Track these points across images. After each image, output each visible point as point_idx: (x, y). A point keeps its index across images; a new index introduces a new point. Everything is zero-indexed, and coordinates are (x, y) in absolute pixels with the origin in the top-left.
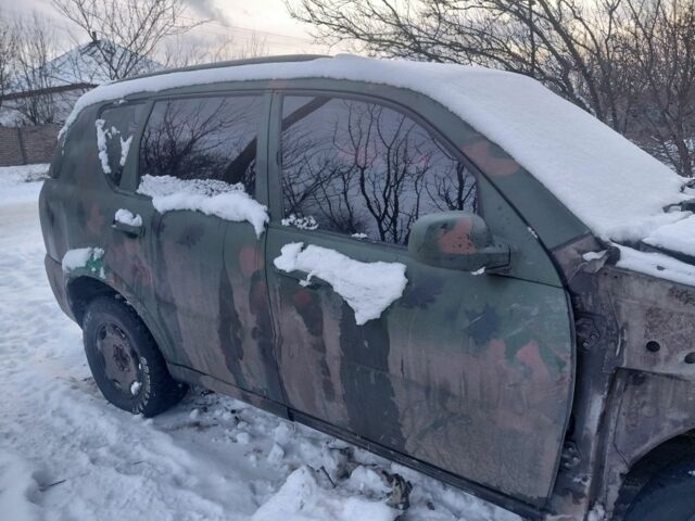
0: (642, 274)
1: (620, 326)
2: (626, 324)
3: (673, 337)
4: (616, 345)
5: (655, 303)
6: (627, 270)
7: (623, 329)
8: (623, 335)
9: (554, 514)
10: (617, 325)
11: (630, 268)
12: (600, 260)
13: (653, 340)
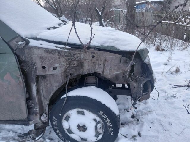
0: (36, 47)
1: (34, 63)
2: (35, 62)
3: (48, 64)
4: (34, 69)
5: (41, 55)
6: (32, 46)
7: (35, 64)
8: (35, 66)
9: (31, 121)
10: (33, 63)
11: (33, 45)
12: (23, 44)
13: (43, 65)
